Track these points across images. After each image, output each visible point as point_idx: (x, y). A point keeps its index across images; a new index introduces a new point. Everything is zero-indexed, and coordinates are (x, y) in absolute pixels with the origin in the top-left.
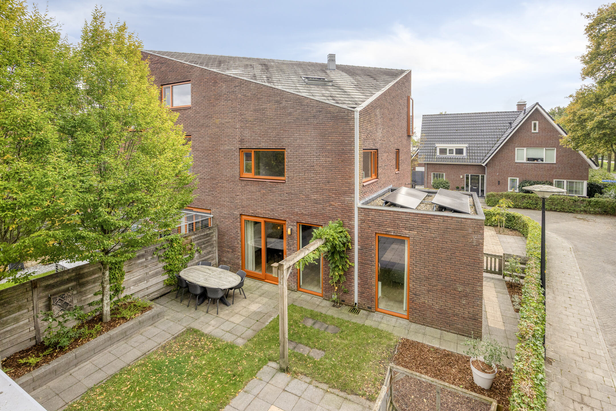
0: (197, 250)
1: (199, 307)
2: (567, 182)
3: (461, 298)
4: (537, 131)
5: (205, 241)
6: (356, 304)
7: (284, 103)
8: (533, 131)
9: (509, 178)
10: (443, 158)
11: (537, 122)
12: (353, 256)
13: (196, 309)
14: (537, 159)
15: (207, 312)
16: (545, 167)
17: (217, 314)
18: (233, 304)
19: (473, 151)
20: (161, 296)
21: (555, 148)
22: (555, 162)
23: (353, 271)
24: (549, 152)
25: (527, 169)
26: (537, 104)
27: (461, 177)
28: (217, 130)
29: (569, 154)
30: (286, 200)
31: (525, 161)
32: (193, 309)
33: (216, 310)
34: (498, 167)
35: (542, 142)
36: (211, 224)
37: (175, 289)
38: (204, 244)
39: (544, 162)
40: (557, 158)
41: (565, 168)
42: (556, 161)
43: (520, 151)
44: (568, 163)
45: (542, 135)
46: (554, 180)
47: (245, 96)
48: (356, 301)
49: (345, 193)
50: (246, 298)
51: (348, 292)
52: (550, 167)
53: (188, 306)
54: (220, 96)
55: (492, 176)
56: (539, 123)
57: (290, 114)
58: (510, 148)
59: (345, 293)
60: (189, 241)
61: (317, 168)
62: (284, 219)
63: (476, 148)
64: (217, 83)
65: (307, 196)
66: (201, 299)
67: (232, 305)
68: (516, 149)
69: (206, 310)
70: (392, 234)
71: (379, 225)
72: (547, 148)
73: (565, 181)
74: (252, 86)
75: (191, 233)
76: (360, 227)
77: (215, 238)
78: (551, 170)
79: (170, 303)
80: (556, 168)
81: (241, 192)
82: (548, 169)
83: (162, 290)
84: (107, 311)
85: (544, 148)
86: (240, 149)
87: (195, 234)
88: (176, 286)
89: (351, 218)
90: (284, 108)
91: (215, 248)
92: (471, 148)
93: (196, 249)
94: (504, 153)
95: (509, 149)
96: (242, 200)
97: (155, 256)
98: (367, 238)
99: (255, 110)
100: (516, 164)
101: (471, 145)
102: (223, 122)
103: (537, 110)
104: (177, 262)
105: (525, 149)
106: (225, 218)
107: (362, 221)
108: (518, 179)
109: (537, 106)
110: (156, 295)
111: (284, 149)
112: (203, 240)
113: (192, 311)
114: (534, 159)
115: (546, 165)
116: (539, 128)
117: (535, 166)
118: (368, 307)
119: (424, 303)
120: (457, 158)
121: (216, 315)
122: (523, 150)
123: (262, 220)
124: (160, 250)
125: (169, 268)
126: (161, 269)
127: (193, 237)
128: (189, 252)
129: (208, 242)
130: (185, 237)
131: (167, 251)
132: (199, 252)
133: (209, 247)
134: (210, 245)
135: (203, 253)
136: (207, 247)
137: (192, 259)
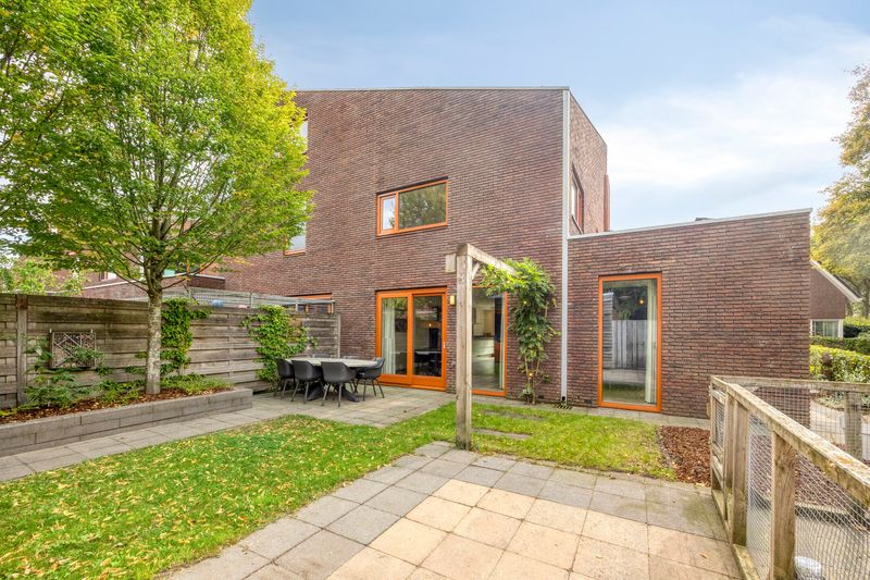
0: (310, 341)
2: (814, 322)
3: (765, 360)
5: (323, 331)
6: (564, 398)
7: (447, 109)
12: (560, 320)
15: (323, 405)
17: (339, 407)
23: (560, 346)
28: (343, 174)
32: (300, 403)
36: (331, 310)
38: (320, 335)
44: (815, 296)
47: (387, 114)
48: (564, 393)
49: (546, 222)
51: (549, 380)
53: (292, 401)
54: (349, 124)
57: (455, 123)
59: (545, 382)
60: (298, 323)
61: (498, 193)
62: (444, 284)
64: (345, 105)
65: (482, 241)
67: (362, 402)
70: (630, 271)
71: (606, 262)
75: (302, 313)
76: (572, 272)
77: (337, 331)
84: (153, 376)
86: (378, 194)
87: (308, 316)
89: (556, 259)
93: (308, 338)
96: (379, 268)
97: (244, 328)
98: (584, 287)
99: (402, 131)
102: (353, 160)
104: (278, 346)
106: (352, 301)
107: (573, 261)
111: (446, 178)
112: (319, 329)
118: (586, 401)
119: (692, 378)
121: (337, 407)
123: (409, 294)
124: (253, 320)
125: (266, 352)
126: (253, 351)
127: (304, 320)
128: (297, 339)
129: (327, 334)
130: (292, 316)
131: (263, 326)
132: (313, 345)
133: (327, 343)
134: (330, 340)
135: (318, 348)
136: (323, 341)
137: (301, 352)
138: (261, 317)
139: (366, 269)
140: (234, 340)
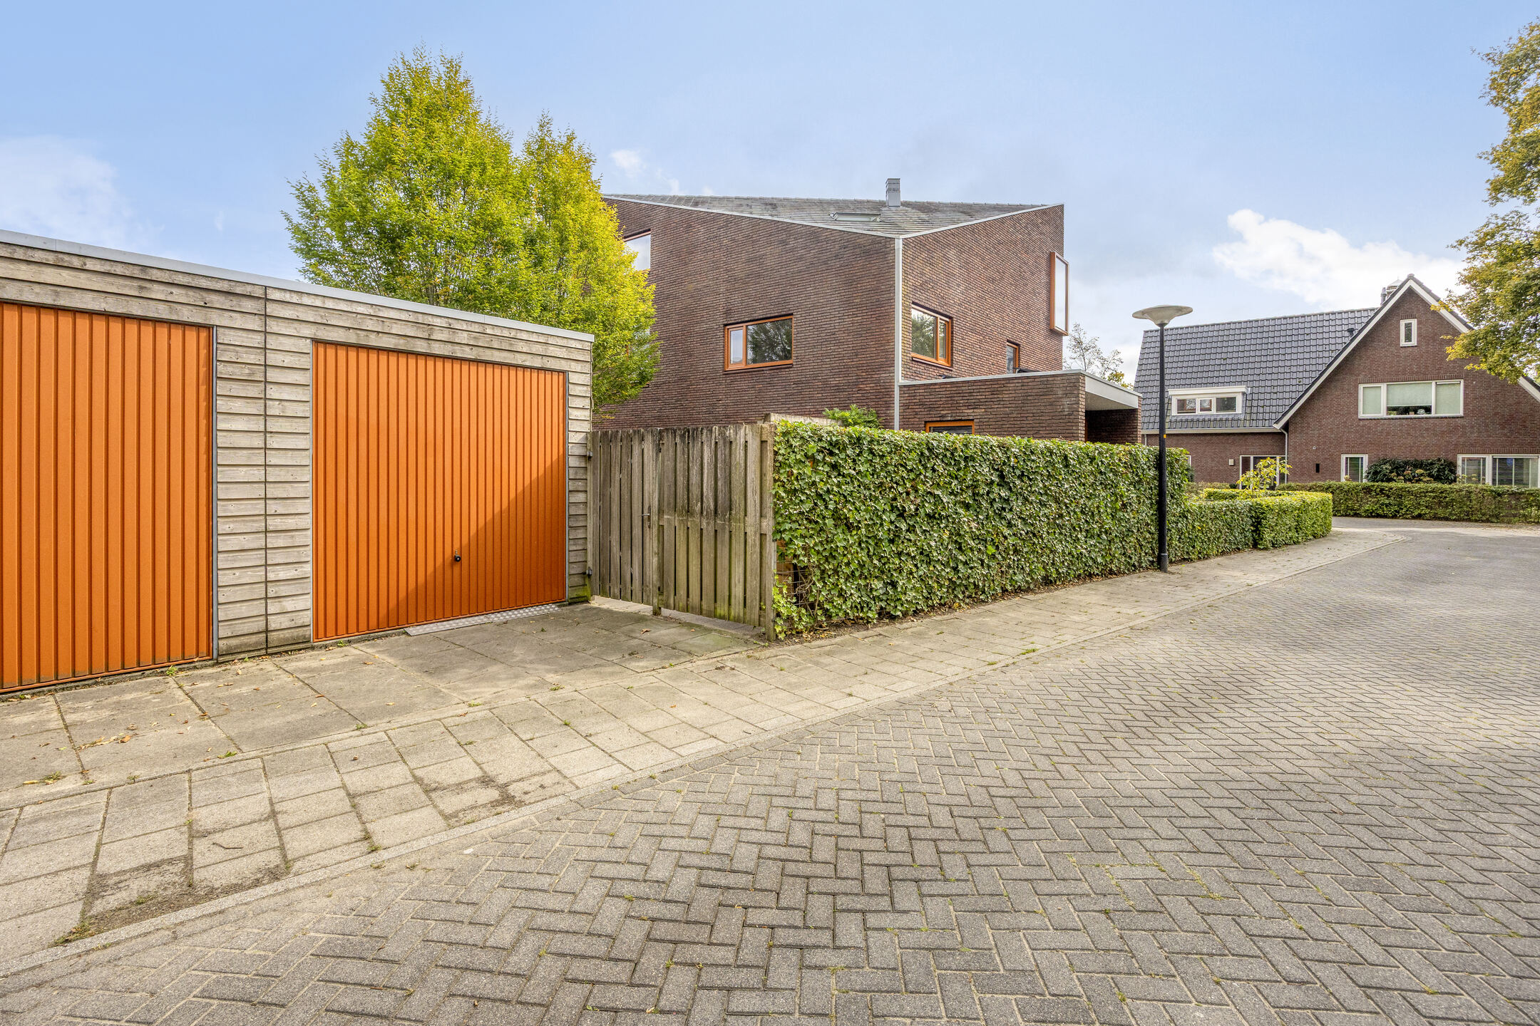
2: (1494, 460)
4: (1414, 342)
7: (792, 243)
8: (1403, 343)
9: (1344, 457)
10: (1187, 421)
11: (1414, 322)
14: (1415, 410)
16: (1435, 425)
19: (1261, 403)
21: (1462, 381)
22: (1461, 414)
24: (1446, 391)
25: (1388, 434)
26: (1411, 277)
27: (1231, 462)
28: (690, 301)
29: (1496, 394)
30: (793, 394)
31: (1383, 414)
34: (1316, 432)
35: (1426, 367)
39: (1433, 414)
40: (1466, 404)
41: (1487, 426)
42: (1465, 409)
43: (1371, 393)
44: (1496, 414)
45: (1427, 352)
46: (1460, 457)
47: (733, 240)
49: (881, 367)
52: (1448, 424)
54: (696, 247)
55: (1300, 454)
56: (1419, 323)
57: (801, 258)
58: (1346, 387)
61: (840, 335)
63: (1268, 396)
64: (691, 226)
65: (825, 382)
68: (1361, 387)
70: (949, 418)
71: (931, 409)
72: (1439, 382)
73: (1489, 458)
74: (744, 224)
78: (1451, 432)
80: (1464, 427)
81: (726, 394)
82: (1443, 432)
85: (1434, 382)
86: (726, 324)
89: (889, 405)
90: (792, 250)
92: (1255, 397)
94: (1329, 398)
95: (1342, 389)
96: (726, 406)
99: (749, 261)
100: (1361, 423)
101: (1256, 390)
102: (699, 286)
103: (1410, 291)
105: (1384, 386)
107: (905, 406)
108: (1366, 457)
109: (1411, 283)
111: (792, 314)
114: (1406, 410)
115: (1437, 422)
116: (1419, 335)
117: (1408, 425)
120: (1221, 420)
122: (1378, 390)
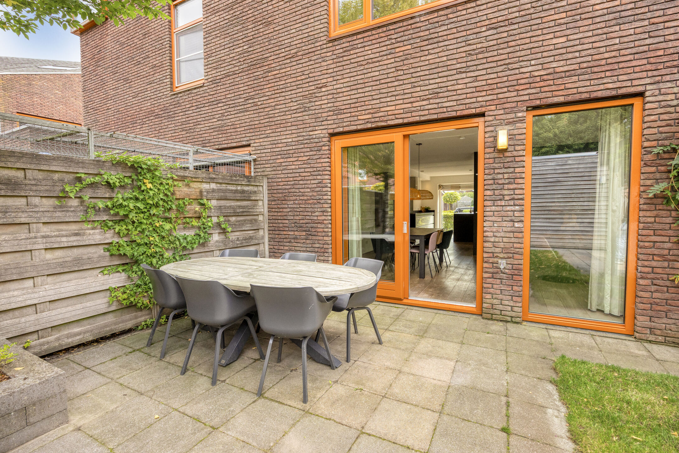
0: (219, 225)
1: (224, 375)
5: (239, 206)
13: (214, 383)
15: (260, 393)
17: (305, 400)
18: (348, 360)
20: (98, 341)
32: (203, 382)
33: (299, 382)
36: (250, 171)
37: (149, 322)
38: (234, 214)
50: (380, 343)
53: (184, 371)
60: (194, 193)
62: (478, 111)
66: (234, 345)
67: (345, 365)
69: (253, 385)
75: (201, 173)
77: (263, 207)
79: (125, 359)
83: (101, 322)
88: (156, 311)
91: (261, 232)
93: (215, 220)
96: (336, 94)
97: (72, 203)
106: (286, 155)
110: (79, 334)
112: (233, 203)
113: (199, 391)
121: (300, 405)
123: (396, 136)
124: (92, 185)
125: (128, 251)
126: (100, 251)
127: (205, 186)
128: (195, 223)
129: (245, 212)
130: (182, 179)
131: (119, 196)
132: (224, 231)
133: (248, 227)
134: (251, 221)
135: (233, 236)
136: (242, 223)
137: (203, 245)
138: (114, 177)
139: (311, 96)
140: (46, 230)
